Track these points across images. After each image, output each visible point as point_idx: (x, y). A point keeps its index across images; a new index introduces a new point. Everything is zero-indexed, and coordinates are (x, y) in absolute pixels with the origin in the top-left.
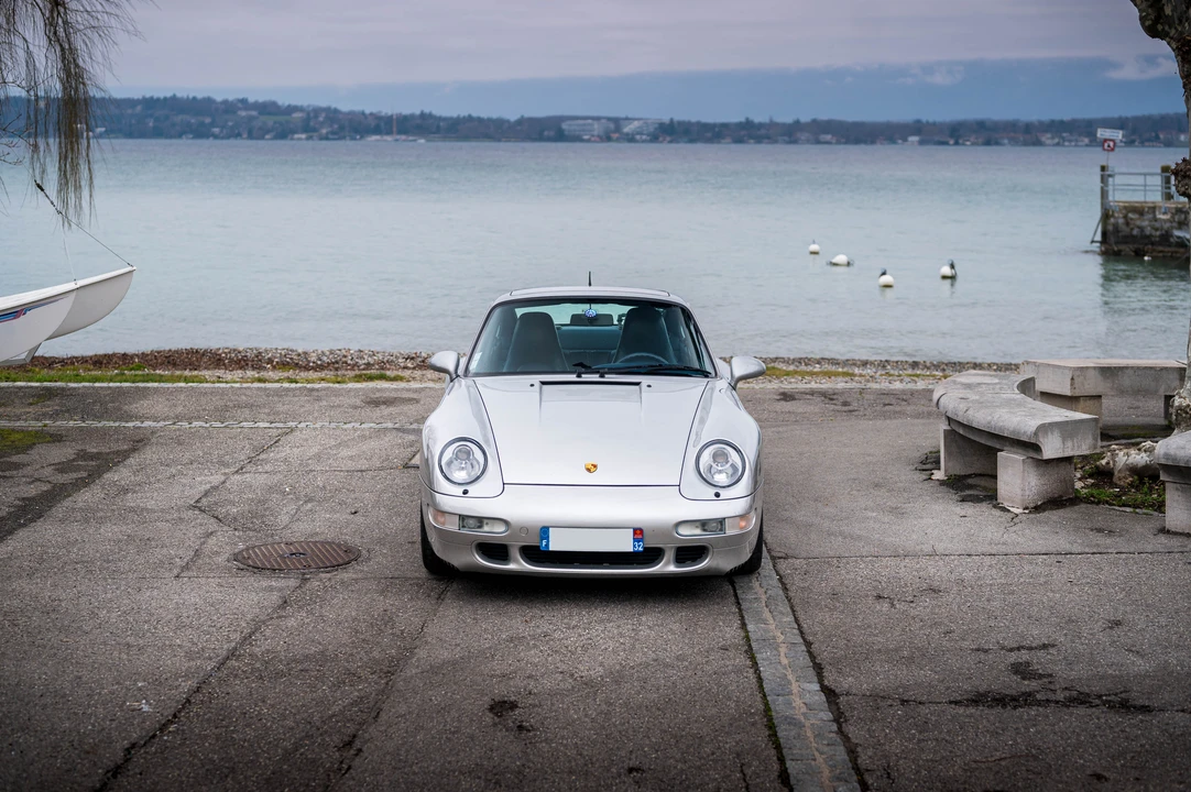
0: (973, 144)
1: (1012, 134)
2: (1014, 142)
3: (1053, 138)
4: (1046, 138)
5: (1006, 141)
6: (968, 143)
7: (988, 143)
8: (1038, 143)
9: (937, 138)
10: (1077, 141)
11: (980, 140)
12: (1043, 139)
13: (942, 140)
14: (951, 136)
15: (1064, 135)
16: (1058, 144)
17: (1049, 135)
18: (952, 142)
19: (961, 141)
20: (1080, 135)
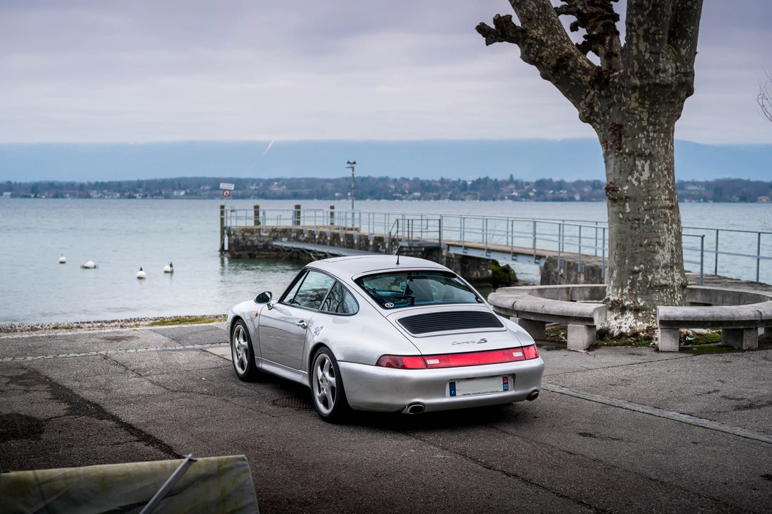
0: (46, 197)
1: (71, 191)
2: (73, 196)
3: (97, 193)
4: (93, 193)
5: (68, 195)
6: (44, 197)
7: (56, 196)
8: (88, 196)
9: (23, 194)
10: (112, 195)
11: (51, 195)
12: (92, 194)
13: (25, 194)
14: (32, 192)
15: (105, 191)
16: (101, 197)
17: (95, 192)
18: (33, 196)
19: (38, 196)
20: (115, 191)
